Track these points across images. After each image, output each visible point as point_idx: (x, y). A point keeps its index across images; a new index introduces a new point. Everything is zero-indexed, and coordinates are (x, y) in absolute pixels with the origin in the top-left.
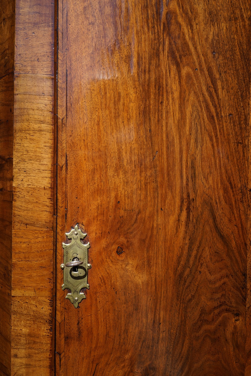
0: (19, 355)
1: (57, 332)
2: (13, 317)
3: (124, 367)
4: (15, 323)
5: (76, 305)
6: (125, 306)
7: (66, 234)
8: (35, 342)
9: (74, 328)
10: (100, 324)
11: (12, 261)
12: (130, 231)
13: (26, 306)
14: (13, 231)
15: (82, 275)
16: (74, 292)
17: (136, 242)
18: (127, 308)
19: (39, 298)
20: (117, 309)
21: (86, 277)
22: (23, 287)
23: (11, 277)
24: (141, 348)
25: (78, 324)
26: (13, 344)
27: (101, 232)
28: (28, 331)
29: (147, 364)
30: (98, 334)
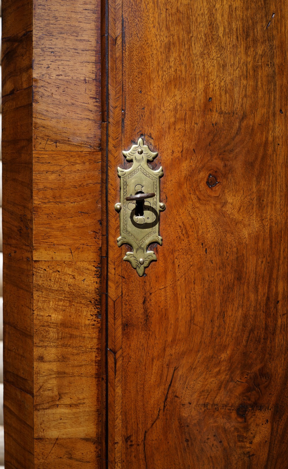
0: (47, 358)
1: (109, 317)
2: (36, 294)
3: (218, 373)
4: (40, 304)
5: (141, 271)
6: (221, 272)
7: (125, 152)
8: (72, 336)
9: (139, 309)
10: (180, 302)
11: (32, 203)
12: (229, 147)
13: (58, 276)
14: (34, 152)
15: (150, 221)
16: (137, 250)
17: (238, 165)
18: (224, 276)
19: (79, 263)
20: (207, 278)
21: (157, 225)
22: (52, 246)
23: (32, 229)
24: (247, 342)
25: (144, 302)
26: (36, 340)
27: (180, 149)
28: (60, 317)
29: (256, 368)
30: (177, 320)
